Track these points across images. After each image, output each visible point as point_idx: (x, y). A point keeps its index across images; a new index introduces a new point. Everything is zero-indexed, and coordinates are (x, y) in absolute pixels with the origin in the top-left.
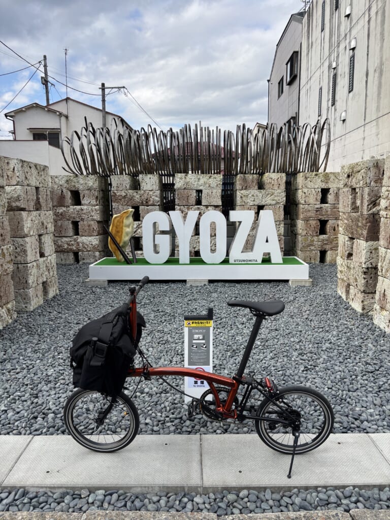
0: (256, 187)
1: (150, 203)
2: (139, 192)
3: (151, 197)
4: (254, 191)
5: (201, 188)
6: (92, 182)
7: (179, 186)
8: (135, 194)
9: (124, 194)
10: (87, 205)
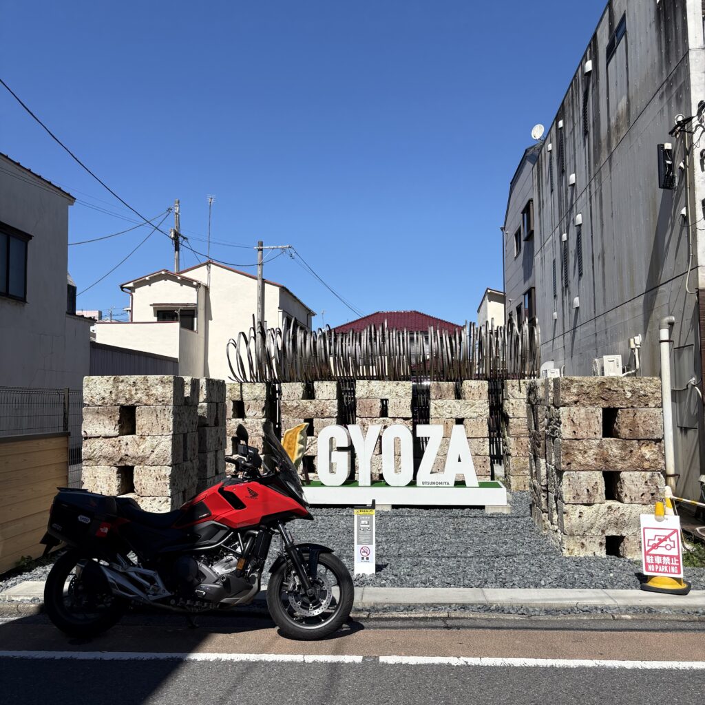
0: (453, 396)
1: (326, 414)
2: (313, 401)
3: (327, 408)
4: (451, 401)
5: (386, 397)
6: (260, 390)
7: (361, 395)
8: (309, 404)
9: (296, 405)
10: (252, 417)
